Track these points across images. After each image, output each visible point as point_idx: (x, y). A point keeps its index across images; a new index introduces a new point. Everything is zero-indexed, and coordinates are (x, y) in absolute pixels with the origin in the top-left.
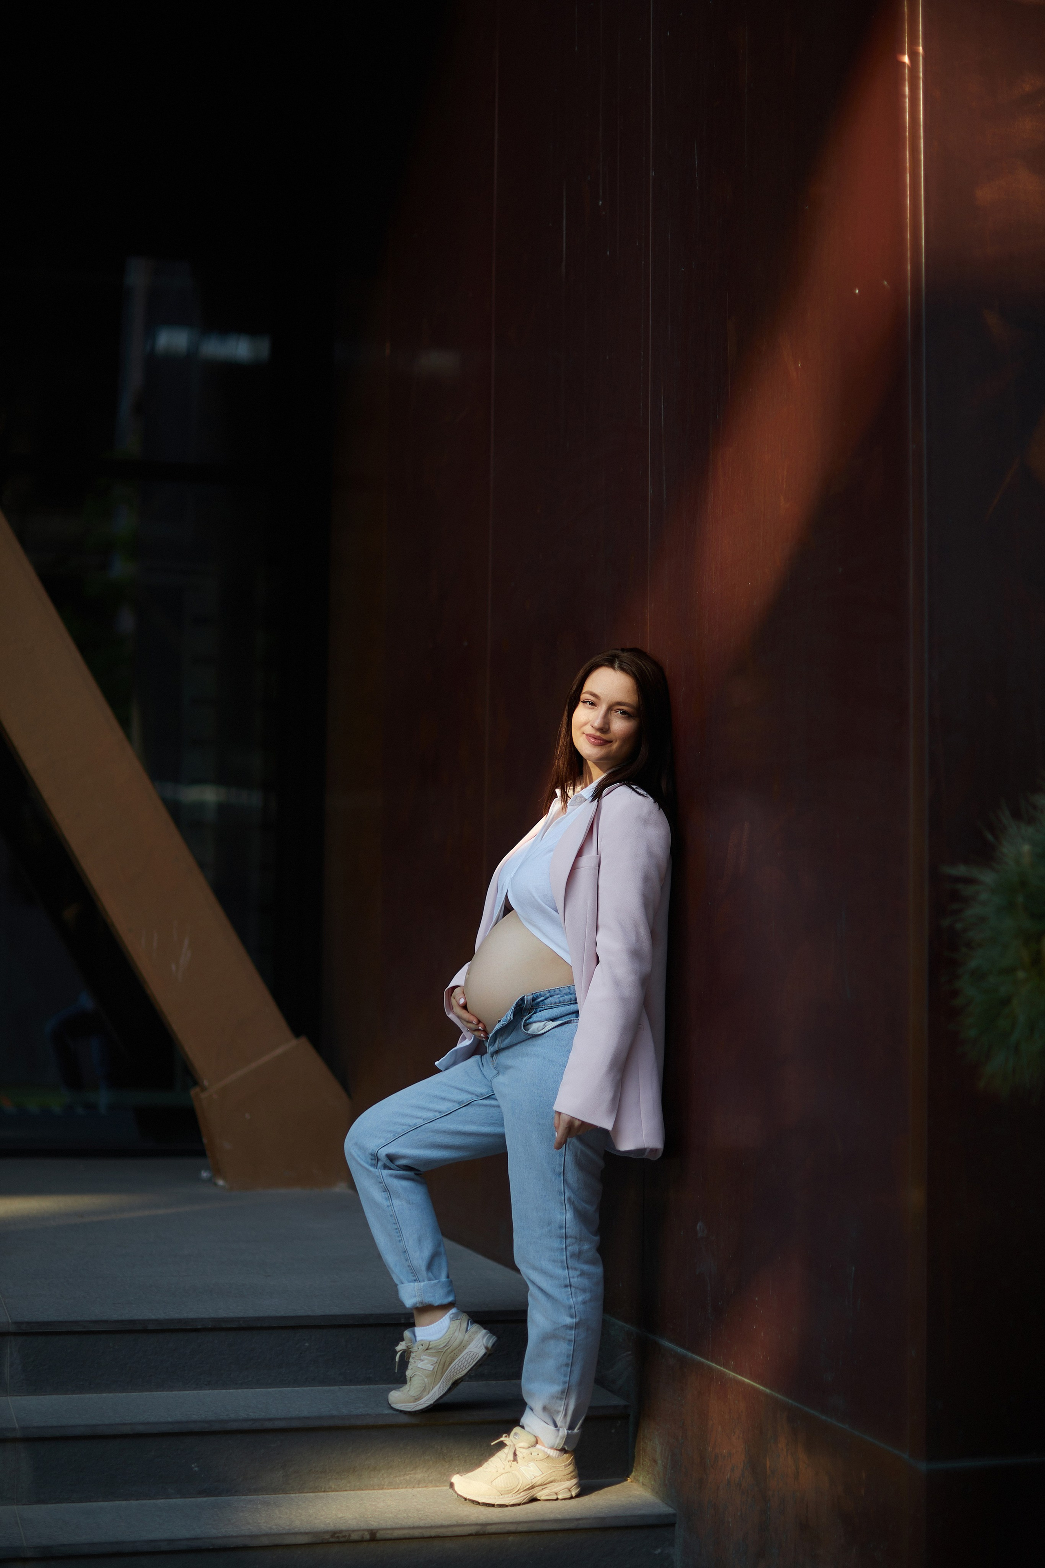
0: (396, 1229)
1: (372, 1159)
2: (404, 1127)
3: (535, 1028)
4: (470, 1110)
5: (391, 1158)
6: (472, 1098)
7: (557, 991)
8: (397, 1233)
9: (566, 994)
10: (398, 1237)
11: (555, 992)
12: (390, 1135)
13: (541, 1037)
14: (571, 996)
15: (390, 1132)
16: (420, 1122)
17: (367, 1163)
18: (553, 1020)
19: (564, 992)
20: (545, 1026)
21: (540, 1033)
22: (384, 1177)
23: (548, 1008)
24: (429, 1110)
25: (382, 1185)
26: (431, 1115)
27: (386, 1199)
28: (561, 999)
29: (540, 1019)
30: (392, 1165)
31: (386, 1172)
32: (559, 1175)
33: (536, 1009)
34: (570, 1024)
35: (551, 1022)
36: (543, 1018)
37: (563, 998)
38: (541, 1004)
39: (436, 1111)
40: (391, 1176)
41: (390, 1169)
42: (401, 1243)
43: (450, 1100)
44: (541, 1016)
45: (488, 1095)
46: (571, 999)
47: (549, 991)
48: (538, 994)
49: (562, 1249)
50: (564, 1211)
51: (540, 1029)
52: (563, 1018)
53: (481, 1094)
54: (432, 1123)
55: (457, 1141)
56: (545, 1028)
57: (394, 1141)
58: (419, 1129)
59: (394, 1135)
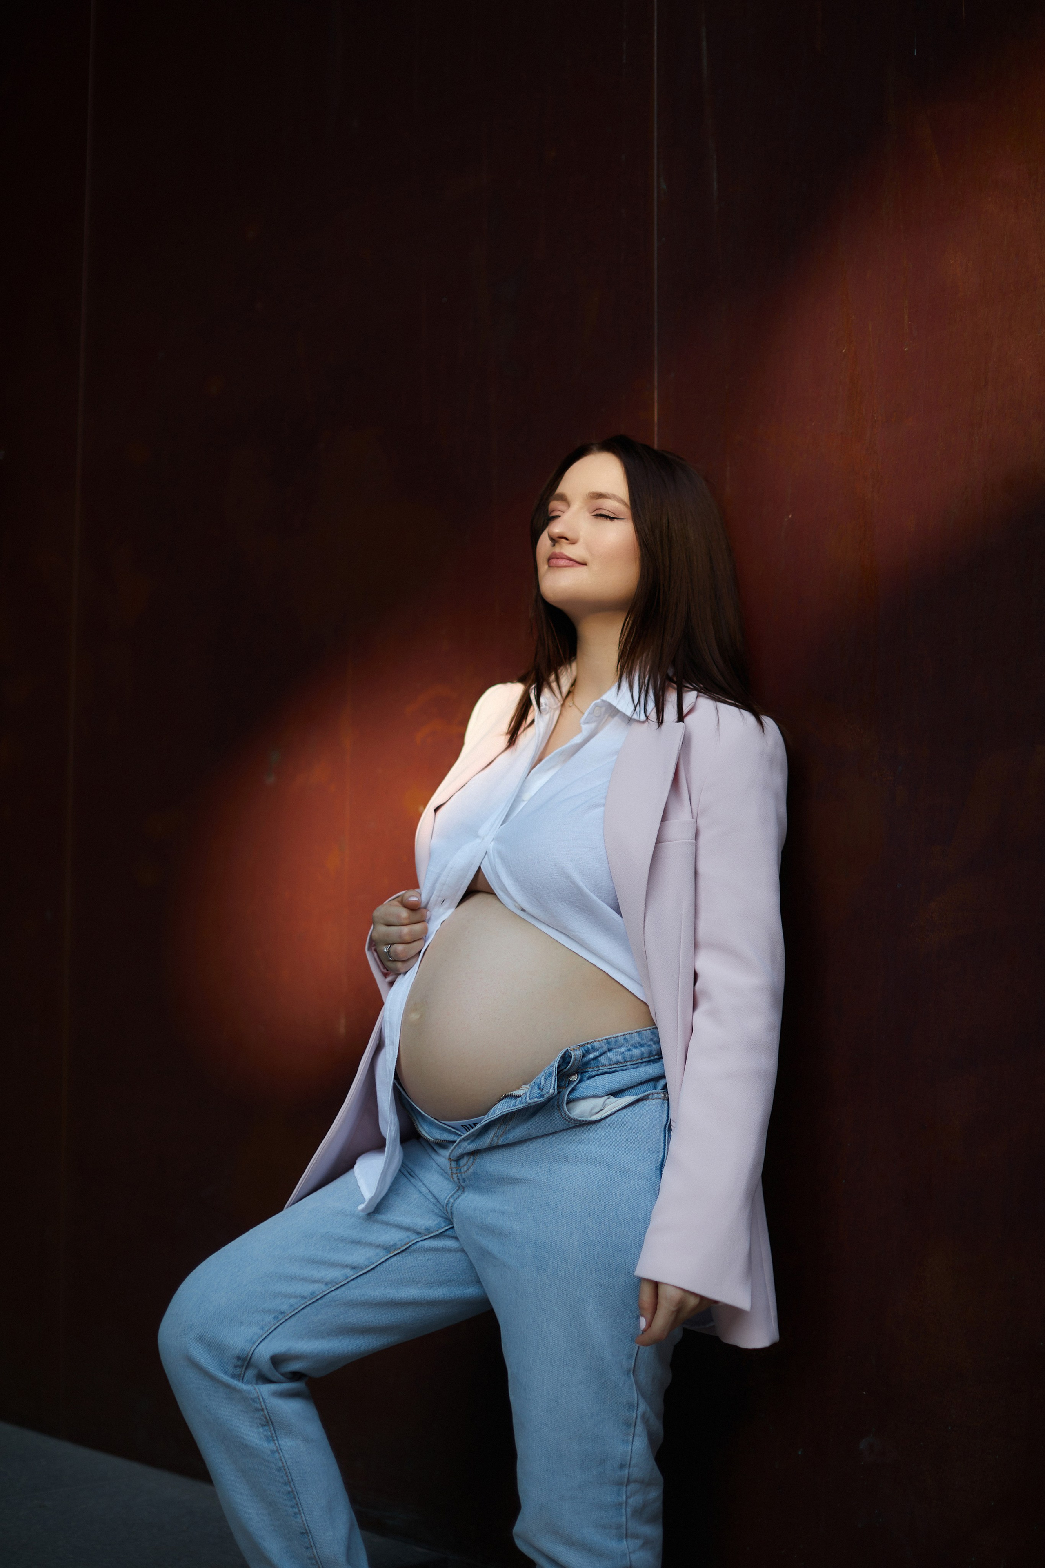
0: (289, 1493)
1: (236, 1367)
2: (293, 1301)
3: (582, 1110)
4: (408, 1260)
5: (277, 1361)
6: (408, 1237)
7: (621, 1041)
8: (290, 1499)
9: (635, 1046)
10: (293, 1507)
11: (616, 1041)
12: (268, 1318)
13: (595, 1127)
14: (642, 1049)
15: (269, 1311)
16: (319, 1288)
17: (226, 1373)
18: (616, 1094)
19: (632, 1042)
20: (604, 1105)
21: (594, 1118)
22: (263, 1398)
23: (604, 1071)
24: (334, 1265)
25: (261, 1413)
26: (336, 1274)
28: (627, 1054)
29: (595, 1092)
30: (277, 1376)
31: (265, 1390)
33: (582, 1073)
34: (648, 1101)
35: (612, 1099)
36: (601, 1091)
37: (630, 1052)
38: (592, 1065)
39: (346, 1266)
40: (275, 1394)
41: (270, 1381)
42: (299, 1518)
43: (370, 1245)
44: (597, 1088)
45: (440, 1231)
46: (642, 1054)
47: (608, 1041)
48: (588, 1046)
49: (620, 1504)
50: (631, 1438)
51: (597, 1110)
52: (633, 1091)
53: (428, 1229)
54: (343, 1289)
55: (384, 1318)
56: (606, 1109)
57: (278, 1329)
58: (319, 1301)
59: (276, 1318)
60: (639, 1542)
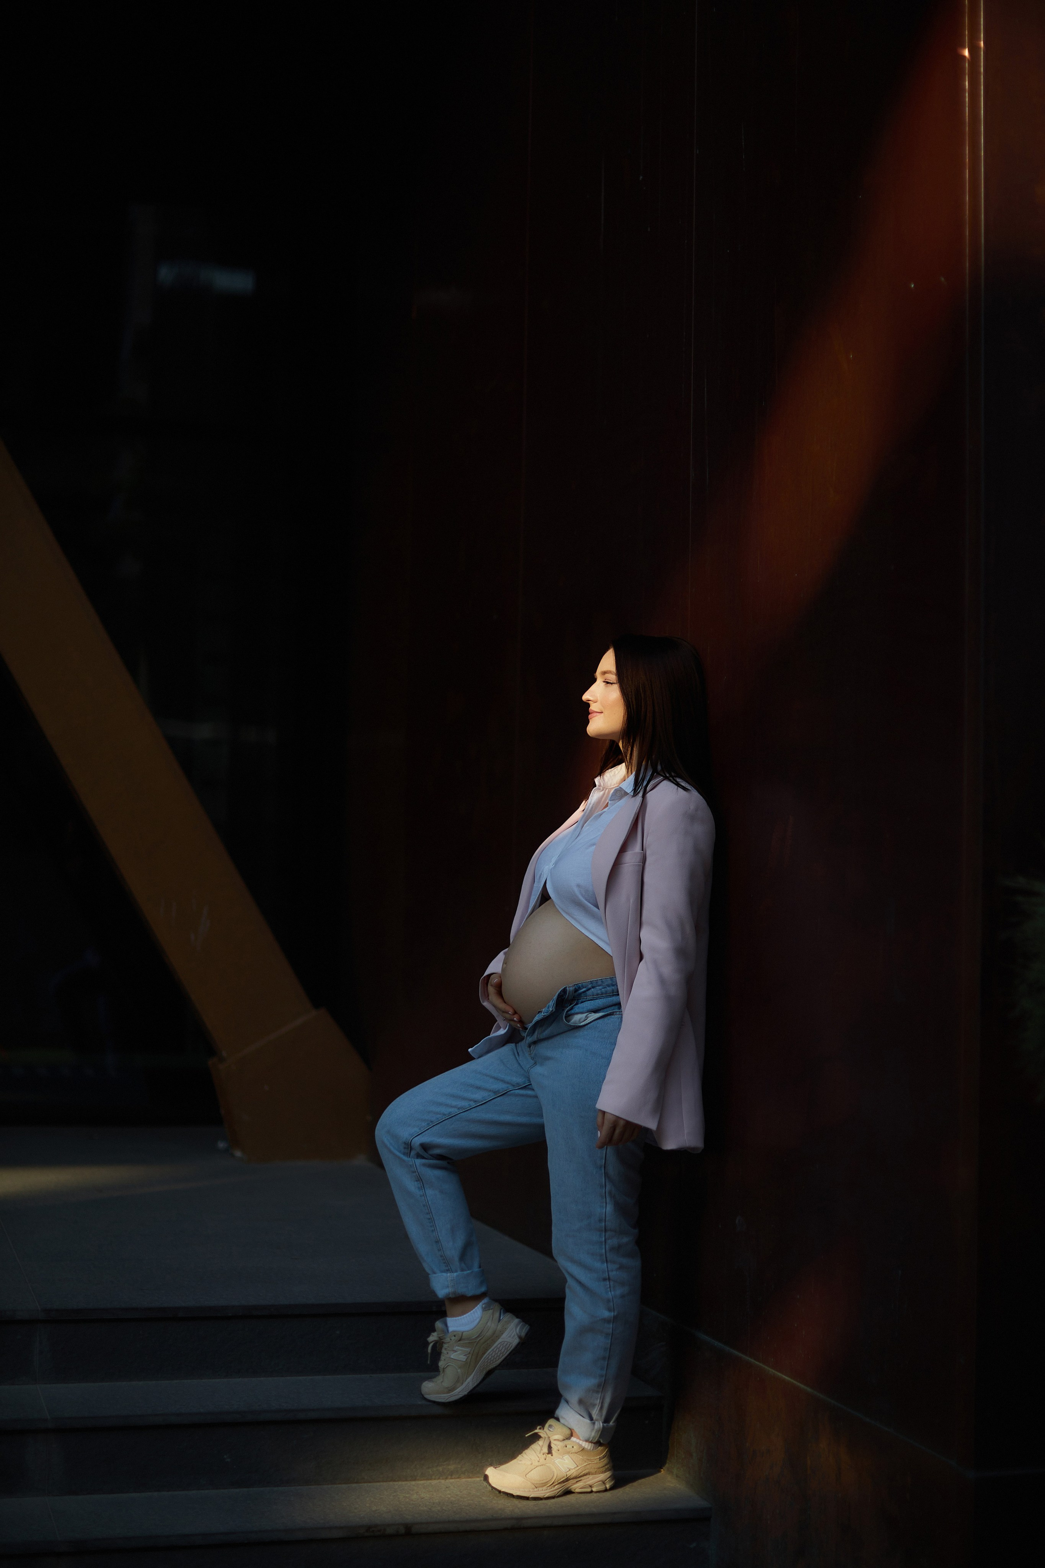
0: (429, 1219)
1: (405, 1148)
2: (438, 1116)
3: (577, 1019)
4: (507, 1099)
5: (425, 1147)
6: (508, 1087)
7: (600, 983)
8: (430, 1223)
9: (608, 986)
10: (431, 1226)
11: (597, 982)
12: (424, 1124)
13: (582, 1029)
14: (613, 987)
15: (424, 1121)
16: (454, 1111)
17: (400, 1152)
18: (595, 1011)
19: (608, 983)
20: (587, 1017)
21: (582, 1024)
22: (417, 1166)
23: (590, 999)
24: (464, 1099)
25: (415, 1174)
26: (465, 1104)
27: (419, 1188)
28: (603, 990)
29: (581, 1010)
30: (425, 1155)
31: (419, 1161)
32: (601, 1167)
33: (578, 1000)
34: (613, 1016)
35: (593, 1014)
36: (585, 1010)
37: (606, 989)
38: (583, 995)
39: (471, 1100)
40: (424, 1165)
41: (423, 1158)
42: (434, 1233)
43: (485, 1089)
44: (583, 1008)
45: (524, 1085)
46: (613, 990)
47: (591, 982)
48: (580, 985)
49: (601, 1242)
50: (605, 1204)
51: (582, 1020)
52: (605, 1010)
53: (518, 1084)
54: (468, 1112)
55: (493, 1130)
56: (588, 1019)
57: (429, 1130)
58: (454, 1118)
59: (428, 1124)
60: (617, 1266)
